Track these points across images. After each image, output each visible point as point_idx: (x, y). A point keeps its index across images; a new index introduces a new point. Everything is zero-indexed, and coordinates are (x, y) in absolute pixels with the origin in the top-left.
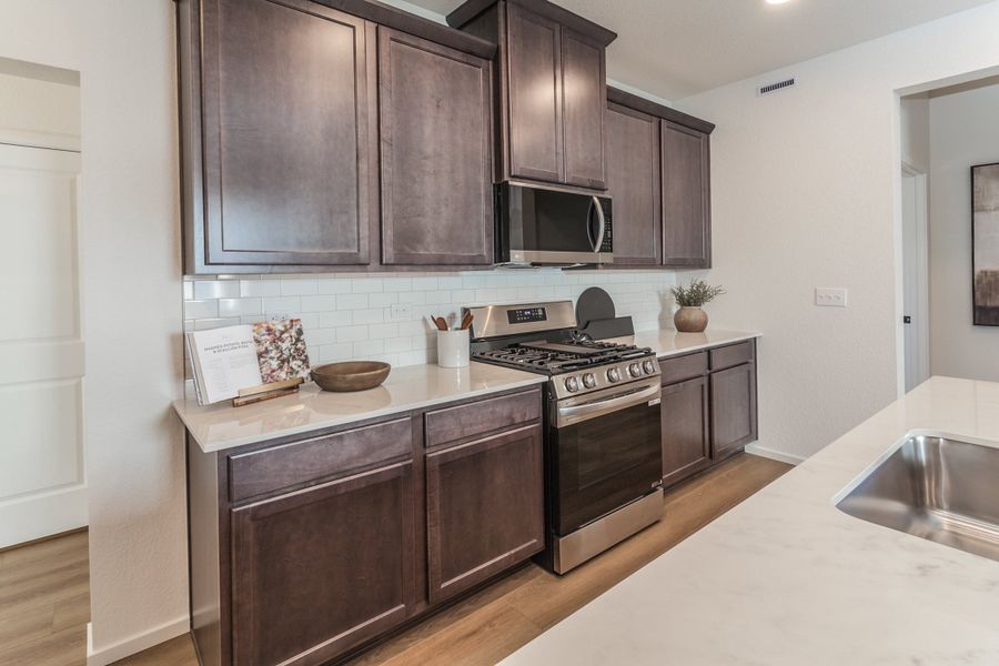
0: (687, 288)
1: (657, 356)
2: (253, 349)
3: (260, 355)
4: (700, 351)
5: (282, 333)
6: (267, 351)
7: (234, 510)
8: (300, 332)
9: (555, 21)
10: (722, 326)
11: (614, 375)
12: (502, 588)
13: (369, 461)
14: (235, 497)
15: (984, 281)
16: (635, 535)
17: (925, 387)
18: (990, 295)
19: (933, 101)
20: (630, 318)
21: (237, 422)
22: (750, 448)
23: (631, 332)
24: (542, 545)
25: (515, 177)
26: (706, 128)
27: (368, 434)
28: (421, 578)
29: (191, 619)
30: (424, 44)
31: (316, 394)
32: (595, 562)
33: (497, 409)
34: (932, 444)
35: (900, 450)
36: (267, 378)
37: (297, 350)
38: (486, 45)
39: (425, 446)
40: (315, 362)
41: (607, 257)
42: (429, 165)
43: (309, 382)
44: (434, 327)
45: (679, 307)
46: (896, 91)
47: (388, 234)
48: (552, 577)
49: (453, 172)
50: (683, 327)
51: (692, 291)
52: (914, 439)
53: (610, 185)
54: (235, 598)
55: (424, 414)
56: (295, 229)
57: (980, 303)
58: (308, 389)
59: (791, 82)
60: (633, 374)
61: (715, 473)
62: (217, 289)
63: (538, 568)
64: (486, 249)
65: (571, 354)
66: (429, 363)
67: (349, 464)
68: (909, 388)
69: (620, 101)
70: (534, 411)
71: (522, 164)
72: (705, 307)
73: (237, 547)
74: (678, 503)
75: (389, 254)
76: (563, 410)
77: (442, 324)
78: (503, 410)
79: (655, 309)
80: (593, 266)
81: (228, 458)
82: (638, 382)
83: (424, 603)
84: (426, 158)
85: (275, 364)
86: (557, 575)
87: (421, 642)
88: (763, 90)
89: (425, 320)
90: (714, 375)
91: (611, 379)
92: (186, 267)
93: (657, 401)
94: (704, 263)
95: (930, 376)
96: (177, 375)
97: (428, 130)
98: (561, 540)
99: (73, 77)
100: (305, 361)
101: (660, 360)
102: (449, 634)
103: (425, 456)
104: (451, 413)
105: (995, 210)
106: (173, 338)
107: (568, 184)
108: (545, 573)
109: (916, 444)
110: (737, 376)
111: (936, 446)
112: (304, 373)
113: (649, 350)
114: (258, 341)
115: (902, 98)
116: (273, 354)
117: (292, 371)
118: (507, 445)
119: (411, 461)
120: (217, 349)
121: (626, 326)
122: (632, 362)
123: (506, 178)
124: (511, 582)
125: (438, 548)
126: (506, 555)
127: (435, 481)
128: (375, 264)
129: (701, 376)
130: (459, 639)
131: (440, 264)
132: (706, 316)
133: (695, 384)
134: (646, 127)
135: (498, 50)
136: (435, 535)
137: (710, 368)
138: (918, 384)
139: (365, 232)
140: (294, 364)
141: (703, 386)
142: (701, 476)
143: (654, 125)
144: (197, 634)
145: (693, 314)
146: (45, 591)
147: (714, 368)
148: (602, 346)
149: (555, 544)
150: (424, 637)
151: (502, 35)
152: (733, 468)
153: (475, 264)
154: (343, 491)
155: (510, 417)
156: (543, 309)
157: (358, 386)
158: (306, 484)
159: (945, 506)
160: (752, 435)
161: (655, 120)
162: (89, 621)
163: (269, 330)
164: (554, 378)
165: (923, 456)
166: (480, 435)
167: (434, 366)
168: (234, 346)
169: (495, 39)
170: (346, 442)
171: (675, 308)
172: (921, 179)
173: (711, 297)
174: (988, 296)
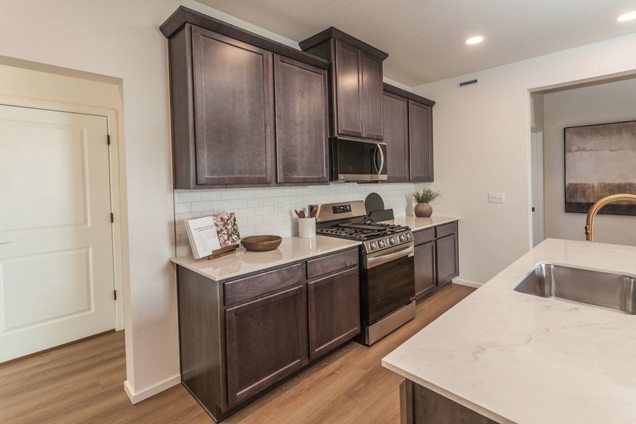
0: (421, 193)
1: (412, 230)
2: (215, 229)
3: (218, 233)
4: (431, 228)
5: (228, 220)
6: (222, 230)
7: (228, 310)
8: (235, 220)
9: (359, 49)
10: (441, 214)
11: (393, 241)
12: (340, 354)
13: (283, 286)
14: (228, 303)
15: (570, 189)
16: (404, 325)
17: (542, 244)
18: (573, 196)
19: (545, 95)
20: (391, 210)
21: (211, 268)
22: (456, 280)
23: (392, 218)
24: (359, 331)
25: (339, 135)
26: (430, 104)
27: (283, 272)
28: (306, 347)
29: (182, 376)
30: (296, 63)
31: (243, 253)
32: (385, 339)
33: (339, 259)
34: (548, 267)
35: (534, 271)
37: (235, 229)
38: (325, 63)
39: (307, 279)
40: (243, 235)
41: (385, 177)
42: (298, 129)
43: (242, 247)
44: (295, 216)
45: (417, 204)
46: (528, 90)
47: (280, 166)
48: (365, 347)
49: (309, 132)
50: (420, 215)
51: (424, 194)
52: (540, 265)
53: (385, 138)
54: (228, 354)
55: (306, 262)
57: (568, 201)
58: (241, 250)
59: (476, 81)
60: (401, 240)
61: (438, 294)
63: (356, 343)
64: (326, 174)
65: (369, 230)
66: (293, 236)
67: (275, 287)
68: (535, 245)
69: (389, 90)
70: (355, 261)
71: (344, 128)
72: (431, 203)
73: (229, 329)
74: (422, 310)
75: (281, 177)
76: (370, 259)
77: (301, 215)
78: (341, 260)
79: (404, 204)
80: (376, 182)
81: (224, 284)
82: (404, 244)
83: (307, 360)
84: (297, 125)
85: (226, 237)
86: (368, 346)
87: (307, 379)
88: (461, 85)
89: (290, 212)
90: (438, 241)
91: (391, 243)
92: (176, 185)
93: (412, 255)
94: (430, 179)
95: (545, 239)
96: (172, 244)
97: (297, 109)
98: (370, 327)
99: (118, 81)
100: (238, 235)
101: (413, 232)
102: (320, 375)
103: (307, 284)
104: (319, 261)
105: (576, 151)
106: (169, 224)
107: (365, 138)
108: (360, 345)
109: (541, 268)
110: (449, 240)
111: (550, 268)
112: (238, 242)
113: (408, 227)
114: (217, 225)
115: (531, 93)
116: (225, 232)
117: (233, 241)
118: (343, 277)
119: (301, 286)
120: (200, 229)
121: (389, 214)
122: (400, 233)
123: (336, 135)
124: (344, 350)
125: (314, 330)
126: (343, 335)
127: (312, 296)
128: (274, 182)
129: (431, 241)
130: (325, 377)
131: (304, 182)
132: (431, 209)
133: (429, 245)
134: (401, 104)
135: (330, 65)
136: (312, 324)
137: (436, 237)
138: (539, 243)
139: (269, 166)
140: (234, 237)
141: (433, 247)
142: (432, 295)
143: (406, 102)
144: (188, 382)
145: (424, 207)
146: (87, 369)
147: (438, 237)
148: (382, 225)
149: (366, 330)
150: (308, 377)
151: (333, 57)
152: (447, 291)
153: (321, 182)
154: (273, 301)
155: (345, 263)
156: (350, 206)
157: (268, 248)
158: (256, 298)
159: (553, 294)
160: (456, 273)
161: (406, 100)
162: (126, 380)
163: (222, 219)
164: (365, 242)
165: (544, 273)
166: (331, 273)
167: (296, 238)
168: (207, 228)
169: (329, 58)
170: (274, 276)
171: (414, 204)
172: (540, 134)
173: (434, 198)
174: (571, 197)
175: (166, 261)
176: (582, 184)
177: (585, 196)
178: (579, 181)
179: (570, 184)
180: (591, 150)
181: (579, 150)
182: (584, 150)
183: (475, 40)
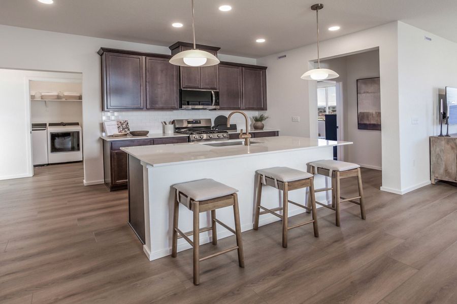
0: (258, 116)
1: (229, 133)
2: (117, 126)
5: (123, 123)
6: (120, 127)
7: (113, 152)
8: (127, 123)
14: (113, 149)
15: (361, 115)
20: (235, 125)
23: (236, 129)
25: (184, 88)
27: (140, 142)
29: (105, 181)
33: (174, 141)
36: (120, 132)
37: (127, 127)
40: (131, 130)
42: (159, 86)
43: (129, 134)
44: (164, 124)
46: (310, 61)
47: (148, 102)
49: (166, 87)
50: (256, 128)
51: (260, 117)
54: (113, 167)
56: (126, 101)
59: (285, 56)
60: (218, 137)
62: (109, 114)
64: (176, 105)
66: (163, 133)
71: (186, 85)
73: (113, 158)
75: (148, 107)
81: (112, 143)
85: (121, 129)
88: (279, 58)
89: (162, 122)
91: (210, 137)
92: (103, 109)
94: (264, 108)
97: (159, 78)
100: (129, 129)
104: (161, 140)
105: (363, 93)
107: (202, 88)
112: (128, 132)
114: (118, 124)
120: (109, 125)
122: (218, 133)
123: (181, 88)
128: (145, 109)
131: (162, 109)
132: (264, 125)
134: (236, 70)
139: (142, 102)
140: (126, 130)
143: (239, 69)
144: (106, 184)
145: (259, 124)
153: (173, 109)
156: (200, 121)
163: (120, 123)
164: (190, 135)
168: (113, 125)
171: (254, 122)
173: (265, 119)
174: (361, 120)
175: (98, 137)
176: (366, 113)
177: (368, 120)
178: (365, 111)
179: (361, 113)
180: (371, 93)
181: (365, 93)
182: (367, 92)
183: (261, 41)
